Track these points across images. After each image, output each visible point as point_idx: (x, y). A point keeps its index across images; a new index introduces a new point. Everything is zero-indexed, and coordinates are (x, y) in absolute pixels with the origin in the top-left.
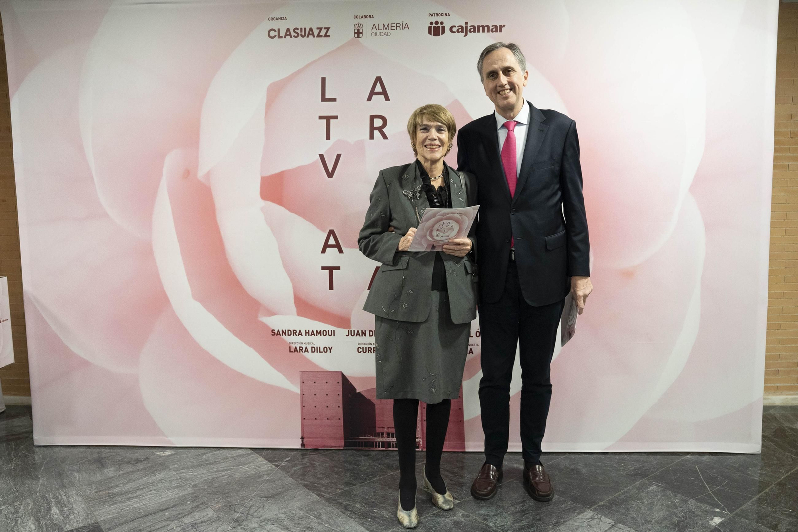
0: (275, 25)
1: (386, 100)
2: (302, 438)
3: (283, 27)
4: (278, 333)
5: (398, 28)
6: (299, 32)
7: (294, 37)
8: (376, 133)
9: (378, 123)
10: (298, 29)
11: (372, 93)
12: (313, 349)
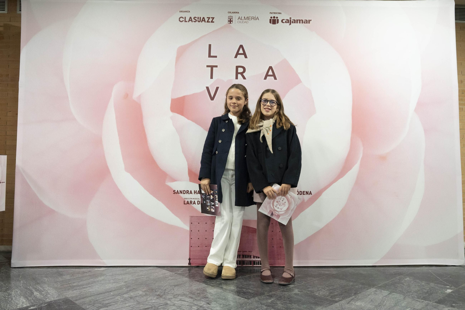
0: (183, 15)
1: (245, 58)
2: (190, 259)
3: (188, 16)
4: (178, 192)
5: (253, 19)
6: (197, 19)
7: (194, 21)
8: (239, 76)
9: (240, 70)
10: (196, 18)
11: (238, 54)
12: (199, 202)
